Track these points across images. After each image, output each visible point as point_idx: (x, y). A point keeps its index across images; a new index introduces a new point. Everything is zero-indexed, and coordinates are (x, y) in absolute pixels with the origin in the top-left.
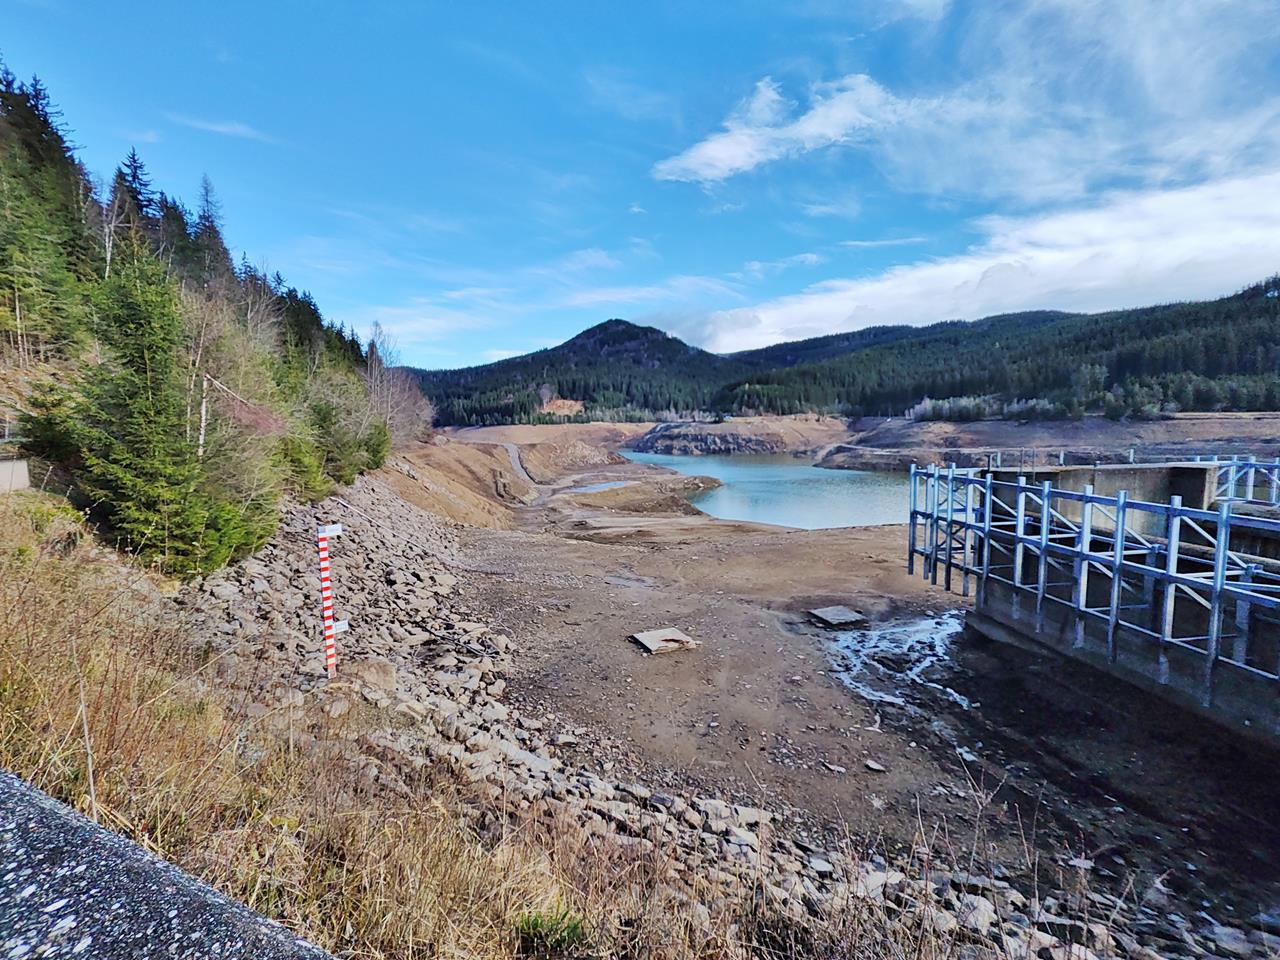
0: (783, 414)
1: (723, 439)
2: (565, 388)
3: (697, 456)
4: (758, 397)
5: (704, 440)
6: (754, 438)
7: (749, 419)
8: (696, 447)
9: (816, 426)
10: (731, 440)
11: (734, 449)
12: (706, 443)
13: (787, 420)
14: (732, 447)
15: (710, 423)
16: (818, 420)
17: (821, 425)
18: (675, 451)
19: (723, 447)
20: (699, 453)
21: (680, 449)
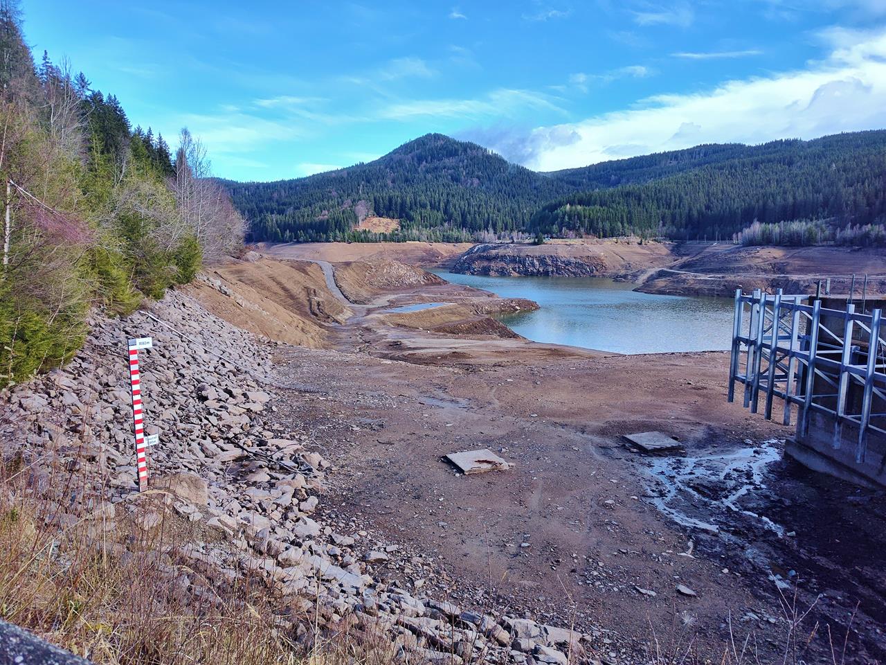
0: (605, 236)
1: (542, 261)
2: (382, 206)
3: (514, 277)
4: (579, 218)
5: (522, 262)
6: (573, 260)
7: (569, 241)
8: (514, 269)
9: (639, 249)
10: (550, 262)
11: (552, 272)
12: (524, 265)
13: (608, 243)
14: (550, 269)
15: (529, 244)
16: (640, 244)
17: (643, 248)
18: (492, 273)
19: (541, 270)
20: (516, 274)
21: (497, 271)
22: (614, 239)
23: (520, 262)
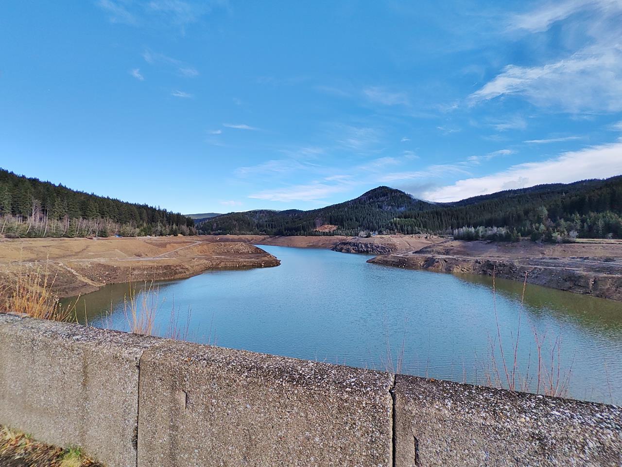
0: (408, 234)
1: (366, 245)
4: (395, 224)
5: (357, 246)
6: (380, 245)
7: (383, 236)
8: (353, 249)
9: (425, 241)
10: (370, 246)
11: (370, 251)
13: (407, 238)
14: (369, 250)
15: (365, 237)
16: (426, 238)
17: (428, 240)
18: (343, 251)
19: (365, 250)
20: (354, 252)
21: (346, 250)
22: (411, 235)
23: (356, 246)
